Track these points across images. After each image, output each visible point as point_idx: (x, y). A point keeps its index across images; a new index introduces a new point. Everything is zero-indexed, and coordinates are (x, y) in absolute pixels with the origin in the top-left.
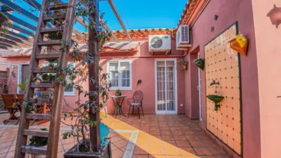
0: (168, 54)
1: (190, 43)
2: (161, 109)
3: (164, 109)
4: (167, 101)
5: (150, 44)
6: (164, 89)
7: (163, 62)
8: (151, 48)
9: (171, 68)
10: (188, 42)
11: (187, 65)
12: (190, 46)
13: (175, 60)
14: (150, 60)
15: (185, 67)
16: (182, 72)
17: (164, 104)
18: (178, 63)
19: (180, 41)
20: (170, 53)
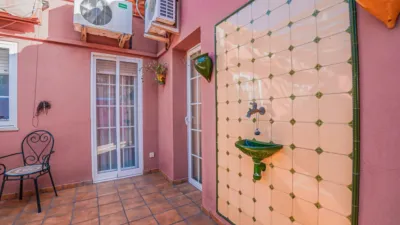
0: (126, 46)
1: (175, 25)
2: (108, 168)
3: (115, 166)
4: (121, 145)
5: (77, 10)
6: (114, 124)
7: (113, 64)
8: (79, 22)
9: (130, 80)
10: (172, 21)
11: (165, 74)
12: (176, 30)
13: (140, 62)
14: (79, 54)
15: (160, 78)
16: (153, 88)
17: (114, 152)
18: (146, 69)
19: (156, 14)
20: (129, 44)
